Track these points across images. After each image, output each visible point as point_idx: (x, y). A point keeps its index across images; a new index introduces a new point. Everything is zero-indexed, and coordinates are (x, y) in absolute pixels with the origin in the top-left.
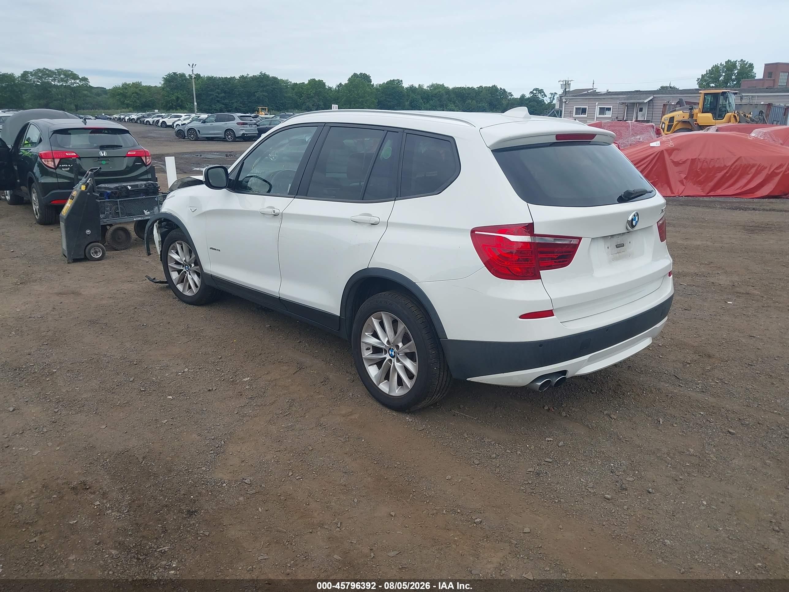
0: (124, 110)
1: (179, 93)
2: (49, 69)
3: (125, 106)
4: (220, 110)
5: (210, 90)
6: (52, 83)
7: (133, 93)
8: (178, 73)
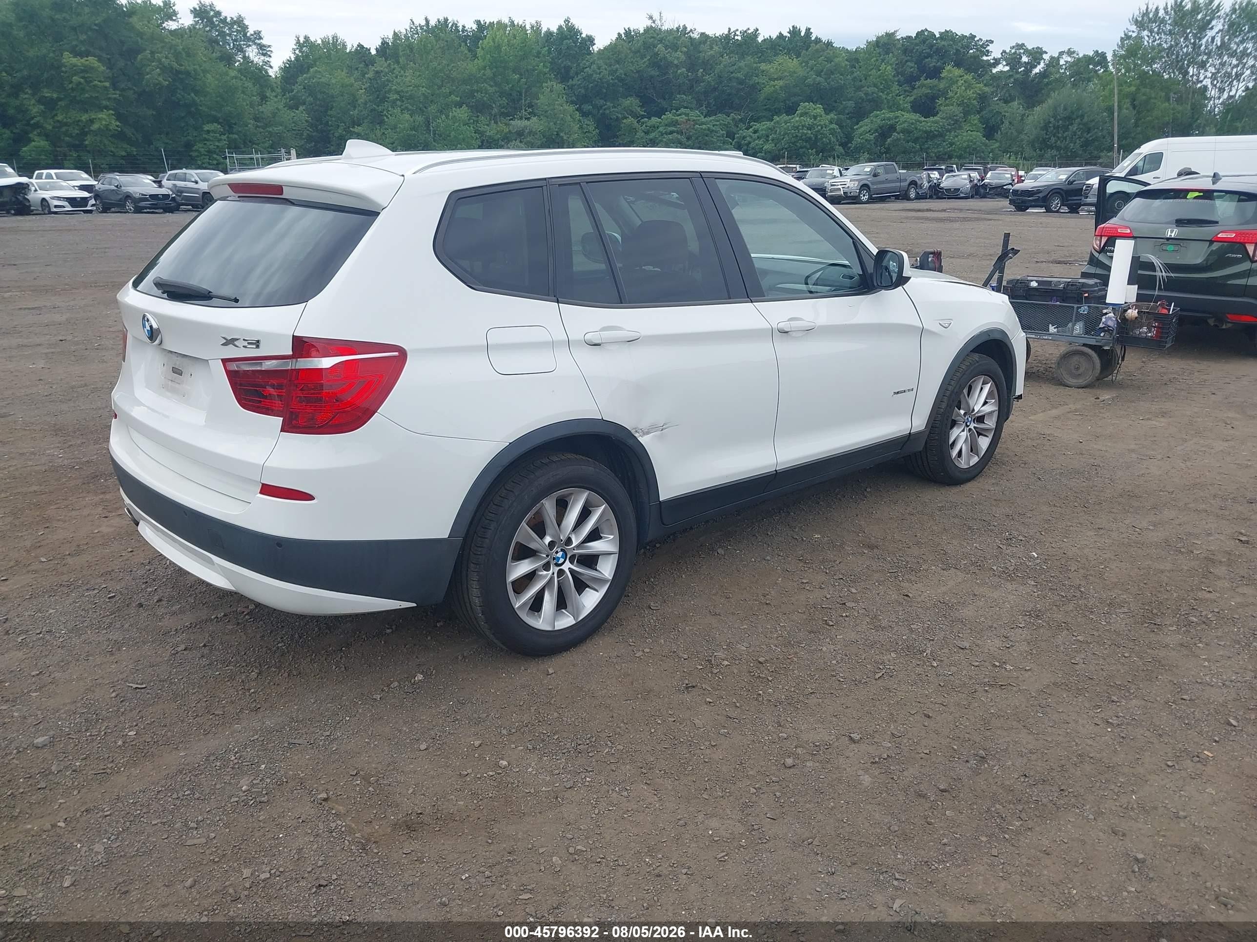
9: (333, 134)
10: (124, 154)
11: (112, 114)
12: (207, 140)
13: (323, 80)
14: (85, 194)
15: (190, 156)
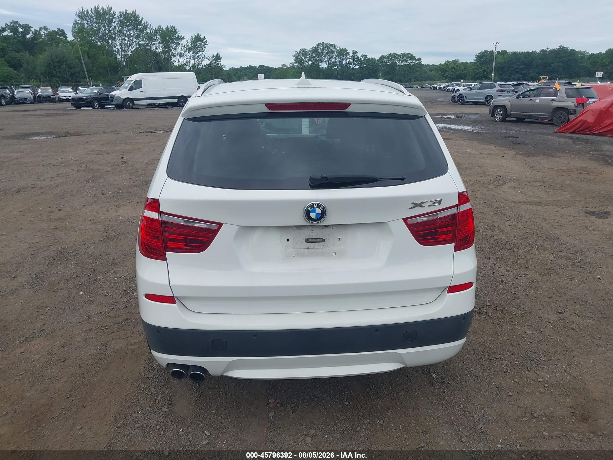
0: (442, 81)
1: (486, 67)
2: (397, 53)
3: (444, 78)
4: (517, 79)
5: (512, 63)
6: (398, 63)
7: (451, 68)
8: (488, 51)
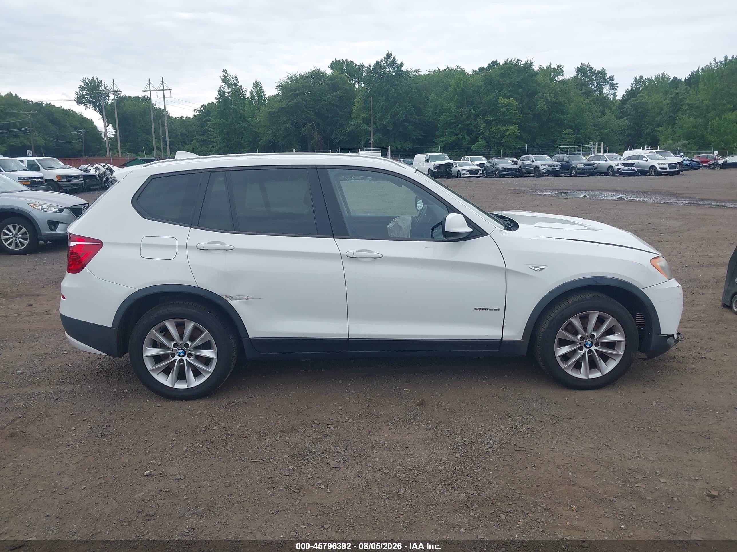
9: (644, 132)
10: (520, 147)
11: (517, 127)
12: (564, 138)
13: (644, 101)
14: (478, 168)
15: (554, 147)
